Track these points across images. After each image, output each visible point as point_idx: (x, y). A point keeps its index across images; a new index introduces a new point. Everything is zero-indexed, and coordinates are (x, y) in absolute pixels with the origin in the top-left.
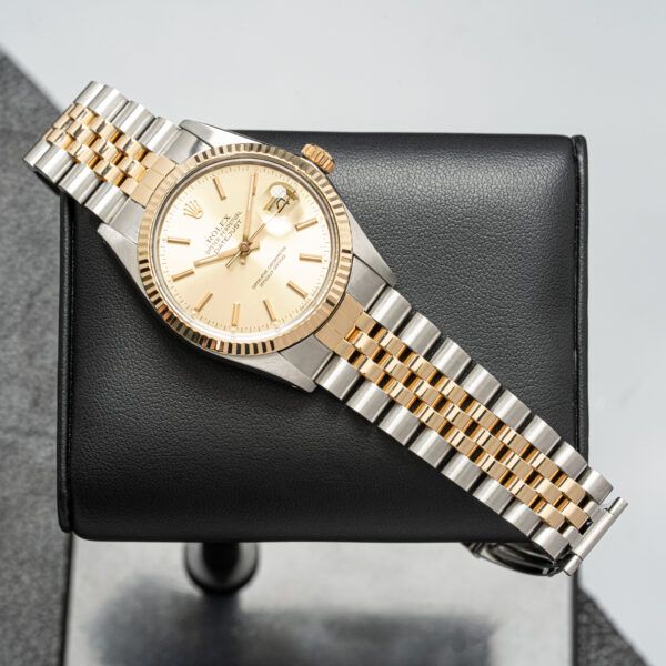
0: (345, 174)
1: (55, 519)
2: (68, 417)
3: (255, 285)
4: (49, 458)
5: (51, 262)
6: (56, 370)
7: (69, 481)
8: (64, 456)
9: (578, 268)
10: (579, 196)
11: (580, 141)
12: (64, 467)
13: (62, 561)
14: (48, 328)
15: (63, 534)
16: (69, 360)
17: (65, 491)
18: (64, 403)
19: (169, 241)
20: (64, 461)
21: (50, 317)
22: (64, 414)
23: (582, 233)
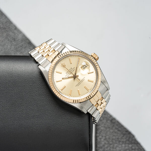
3: (76, 85)
19: (57, 72)
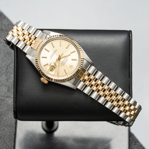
0: (78, 39)
1: (13, 116)
2: (16, 93)
3: (56, 50)
4: (12, 103)
5: (12, 59)
6: (13, 83)
7: (16, 108)
8: (15, 102)
9: (130, 60)
10: (130, 44)
11: (131, 31)
12: (15, 104)
13: (14, 126)
14: (11, 73)
15: (15, 120)
16: (16, 81)
17: (15, 110)
18: (15, 90)
20: (15, 103)
21: (12, 71)
22: (15, 93)
23: (131, 52)
